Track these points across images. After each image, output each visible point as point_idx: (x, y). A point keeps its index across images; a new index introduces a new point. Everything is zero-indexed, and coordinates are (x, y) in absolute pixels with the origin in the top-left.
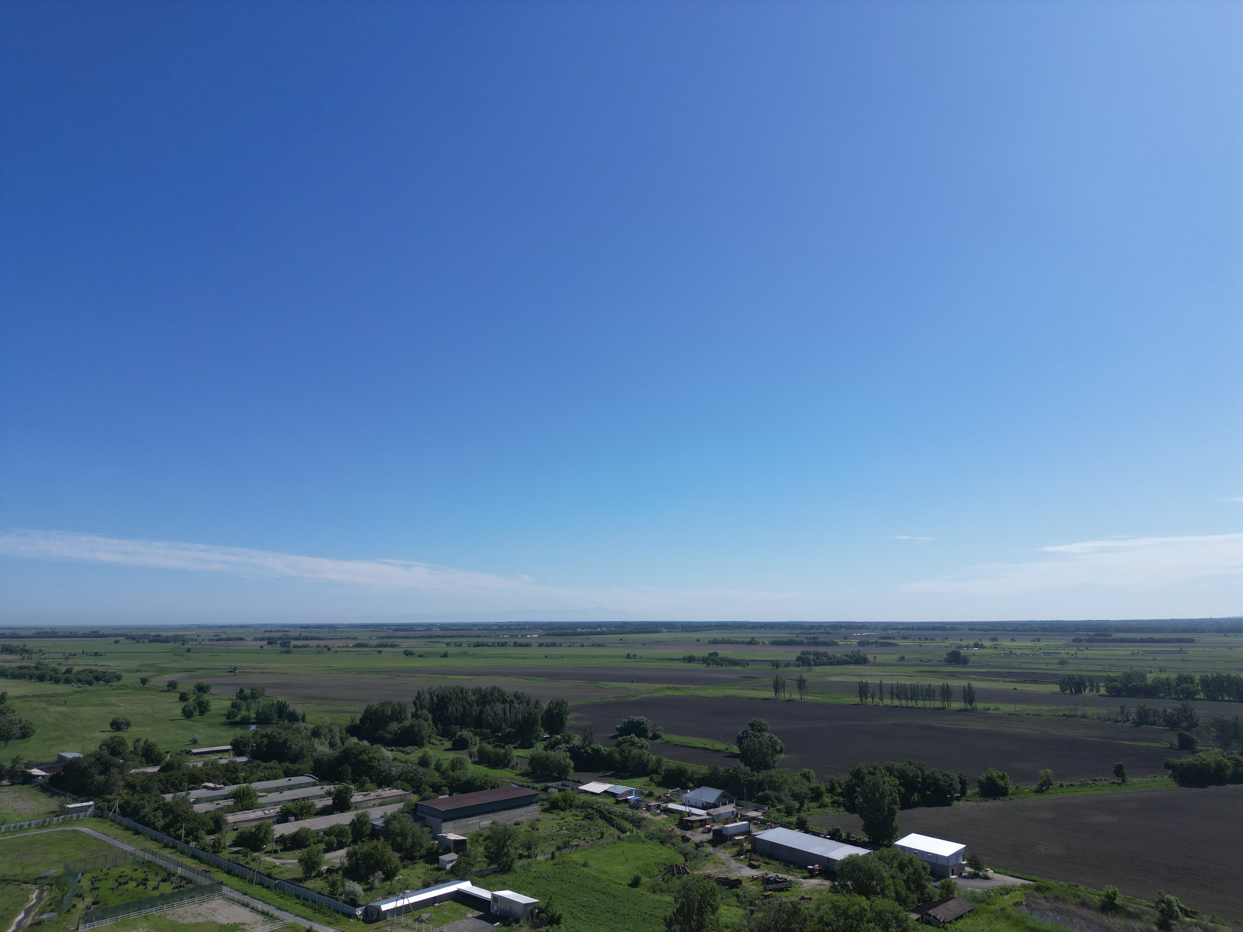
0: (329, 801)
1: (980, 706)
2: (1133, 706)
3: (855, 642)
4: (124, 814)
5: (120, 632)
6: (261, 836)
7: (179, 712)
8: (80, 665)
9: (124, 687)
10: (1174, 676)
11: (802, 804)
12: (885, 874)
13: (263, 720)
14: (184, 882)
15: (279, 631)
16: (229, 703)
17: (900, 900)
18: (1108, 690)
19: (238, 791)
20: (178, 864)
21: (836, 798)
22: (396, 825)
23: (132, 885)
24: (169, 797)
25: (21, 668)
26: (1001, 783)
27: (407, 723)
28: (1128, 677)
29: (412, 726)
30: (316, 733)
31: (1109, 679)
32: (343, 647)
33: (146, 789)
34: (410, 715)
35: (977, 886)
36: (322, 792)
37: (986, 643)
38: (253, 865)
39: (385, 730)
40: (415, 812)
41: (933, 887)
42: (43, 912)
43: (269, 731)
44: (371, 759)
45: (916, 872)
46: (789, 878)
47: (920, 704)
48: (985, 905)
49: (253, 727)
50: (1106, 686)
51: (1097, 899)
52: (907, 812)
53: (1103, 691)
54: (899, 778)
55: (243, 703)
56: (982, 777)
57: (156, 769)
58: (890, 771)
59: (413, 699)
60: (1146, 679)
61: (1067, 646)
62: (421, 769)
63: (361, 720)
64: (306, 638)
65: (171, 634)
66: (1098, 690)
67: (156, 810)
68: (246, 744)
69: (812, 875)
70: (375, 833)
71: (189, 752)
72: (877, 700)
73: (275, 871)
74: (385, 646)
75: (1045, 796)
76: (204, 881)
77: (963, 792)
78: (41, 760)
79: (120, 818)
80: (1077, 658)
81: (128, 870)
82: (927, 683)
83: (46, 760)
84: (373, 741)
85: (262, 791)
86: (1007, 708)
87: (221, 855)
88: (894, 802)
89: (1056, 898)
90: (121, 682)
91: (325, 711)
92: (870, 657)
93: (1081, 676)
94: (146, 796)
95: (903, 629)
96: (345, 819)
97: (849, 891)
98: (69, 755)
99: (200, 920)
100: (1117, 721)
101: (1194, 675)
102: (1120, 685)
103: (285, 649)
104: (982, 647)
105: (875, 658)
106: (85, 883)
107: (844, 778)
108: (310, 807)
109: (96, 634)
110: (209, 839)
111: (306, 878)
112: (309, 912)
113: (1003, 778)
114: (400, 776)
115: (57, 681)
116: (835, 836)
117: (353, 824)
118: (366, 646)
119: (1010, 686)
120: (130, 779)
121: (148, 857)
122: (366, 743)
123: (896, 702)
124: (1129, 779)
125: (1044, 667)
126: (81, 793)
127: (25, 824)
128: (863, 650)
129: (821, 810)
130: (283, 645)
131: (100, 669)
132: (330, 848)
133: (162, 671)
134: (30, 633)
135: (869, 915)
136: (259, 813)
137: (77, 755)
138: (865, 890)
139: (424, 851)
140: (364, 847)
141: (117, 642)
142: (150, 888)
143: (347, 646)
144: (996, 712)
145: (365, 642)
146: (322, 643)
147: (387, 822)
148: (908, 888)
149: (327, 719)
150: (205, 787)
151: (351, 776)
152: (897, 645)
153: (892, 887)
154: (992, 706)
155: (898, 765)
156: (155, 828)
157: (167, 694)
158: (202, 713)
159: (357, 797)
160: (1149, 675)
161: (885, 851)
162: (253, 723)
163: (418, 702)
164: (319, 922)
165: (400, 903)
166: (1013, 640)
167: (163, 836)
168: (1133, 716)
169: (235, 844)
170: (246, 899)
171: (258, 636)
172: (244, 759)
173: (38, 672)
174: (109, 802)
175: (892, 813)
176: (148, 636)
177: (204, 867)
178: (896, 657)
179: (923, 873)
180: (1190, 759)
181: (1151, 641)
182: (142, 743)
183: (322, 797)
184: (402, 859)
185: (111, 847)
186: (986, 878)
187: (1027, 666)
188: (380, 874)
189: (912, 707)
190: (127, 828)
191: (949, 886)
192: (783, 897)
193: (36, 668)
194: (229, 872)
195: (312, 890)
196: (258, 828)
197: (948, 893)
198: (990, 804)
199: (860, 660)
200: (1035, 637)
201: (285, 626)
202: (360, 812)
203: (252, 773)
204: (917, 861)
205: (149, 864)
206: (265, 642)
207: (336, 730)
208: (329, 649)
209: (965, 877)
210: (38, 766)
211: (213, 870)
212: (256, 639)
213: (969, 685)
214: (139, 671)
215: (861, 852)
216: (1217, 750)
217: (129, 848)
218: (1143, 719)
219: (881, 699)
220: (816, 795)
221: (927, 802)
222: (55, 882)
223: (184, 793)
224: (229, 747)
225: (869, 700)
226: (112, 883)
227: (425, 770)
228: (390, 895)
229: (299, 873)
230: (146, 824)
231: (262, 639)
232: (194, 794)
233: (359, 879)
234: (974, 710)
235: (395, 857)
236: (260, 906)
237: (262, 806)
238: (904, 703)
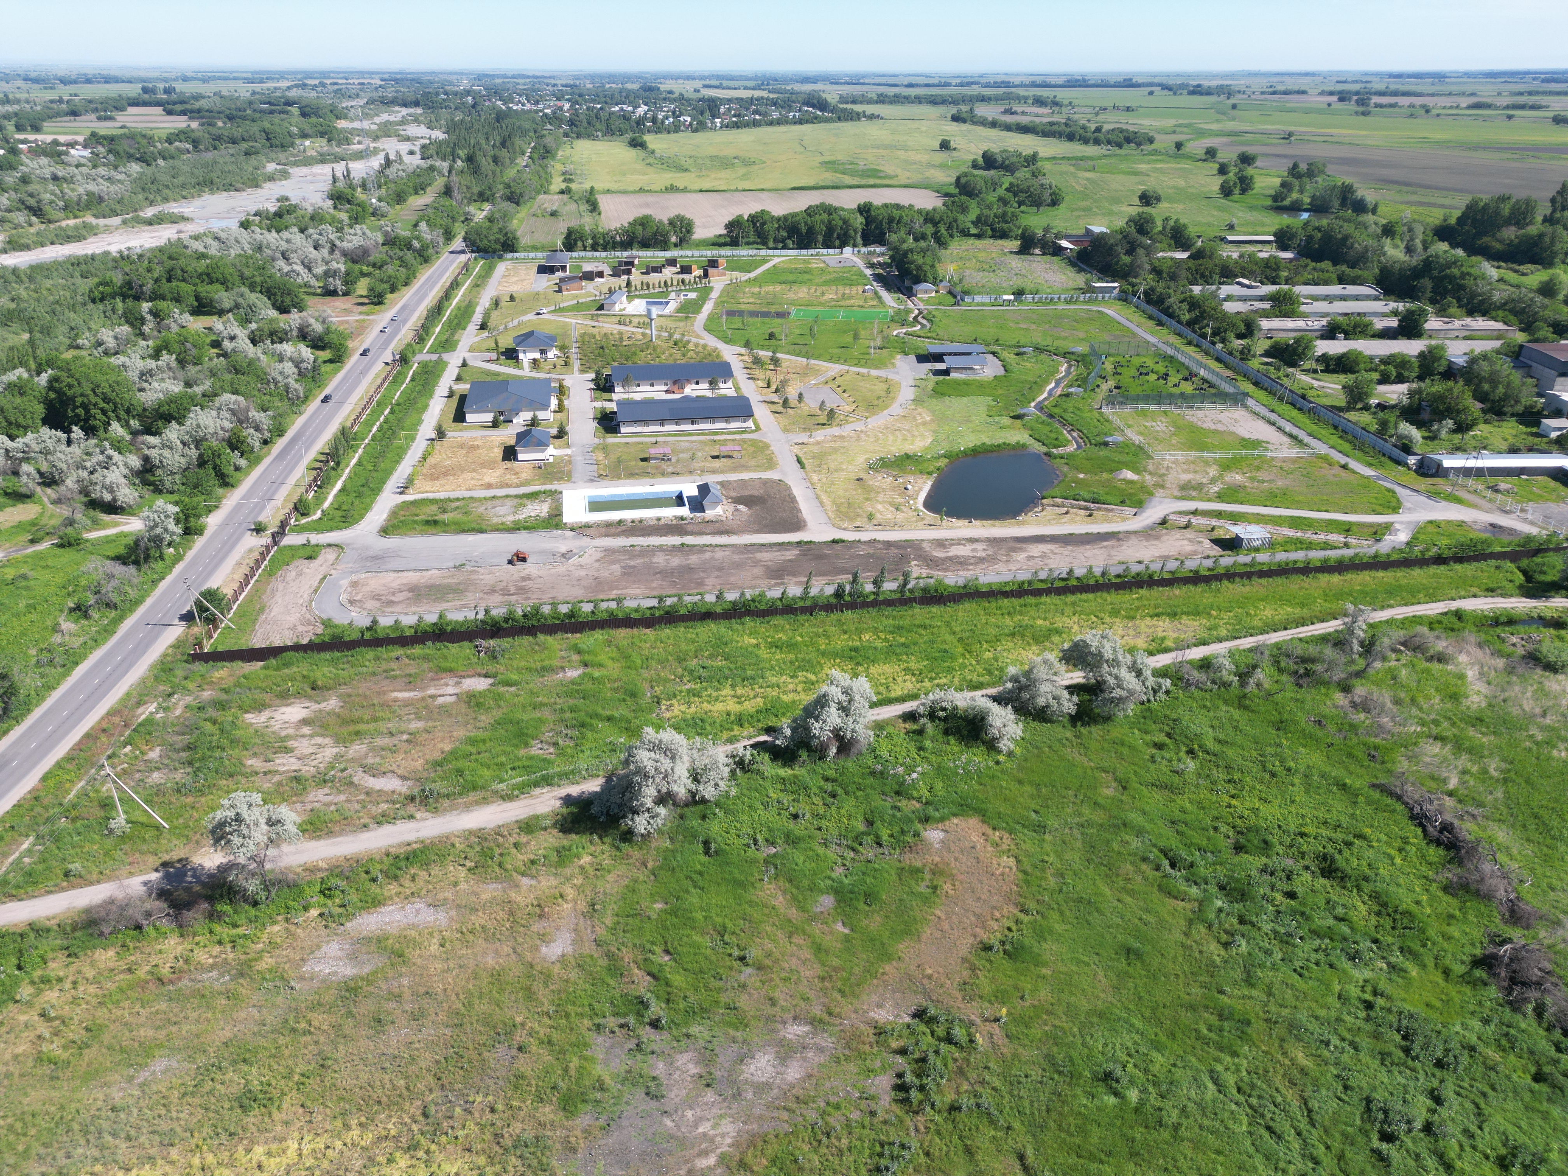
0: (1394, 323)
4: (1149, 302)
5: (1156, 80)
6: (1300, 350)
7: (1216, 187)
8: (1111, 122)
9: (1156, 152)
13: (1319, 207)
14: (1205, 386)
15: (1357, 82)
16: (1277, 181)
19: (1278, 292)
20: (1201, 365)
22: (1485, 366)
23: (1153, 377)
24: (1197, 289)
25: (1052, 124)
27: (1532, 230)
29: (1541, 236)
30: (1388, 231)
32: (1451, 107)
33: (1173, 277)
34: (1539, 219)
36: (1386, 310)
38: (1285, 381)
39: (1494, 236)
40: (1517, 355)
42: (1071, 386)
43: (1324, 222)
44: (1463, 275)
49: (1305, 216)
55: (1296, 183)
57: (1185, 255)
59: (1551, 194)
62: (1539, 299)
63: (1459, 219)
64: (1395, 94)
65: (1214, 83)
67: (1182, 302)
68: (1293, 236)
70: (1450, 373)
71: (1223, 239)
73: (1310, 394)
74: (1522, 107)
76: (1229, 389)
78: (1070, 232)
79: (1144, 305)
81: (1150, 362)
83: (1074, 232)
84: (1472, 251)
85: (1306, 297)
87: (1250, 363)
90: (1153, 146)
91: (1408, 203)
94: (1172, 284)
96: (1411, 348)
98: (1097, 229)
99: (1220, 427)
103: (1361, 109)
106: (1109, 366)
108: (1366, 326)
109: (1128, 83)
110: (1238, 343)
111: (1349, 408)
112: (1347, 447)
114: (1505, 304)
115: (1086, 141)
117: (1422, 355)
118: (1489, 106)
120: (1157, 264)
121: (1170, 351)
122: (1460, 252)
126: (1108, 271)
127: (1056, 296)
130: (1361, 102)
131: (1131, 128)
132: (1385, 380)
133: (1201, 133)
134: (1060, 81)
136: (1300, 324)
137: (1104, 230)
139: (1519, 408)
140: (1434, 387)
141: (1151, 93)
142: (1170, 384)
143: (1457, 107)
145: (1488, 100)
146: (1418, 101)
147: (1473, 361)
149: (1408, 213)
150: (1239, 283)
151: (1429, 295)
156: (1179, 322)
157: (1204, 164)
158: (1243, 191)
159: (1433, 323)
162: (1306, 210)
163: (1559, 199)
164: (1358, 460)
165: (1471, 463)
167: (1187, 331)
169: (1267, 354)
170: (1273, 417)
171: (1327, 88)
172: (1289, 255)
173: (1068, 130)
174: (1133, 286)
176: (1187, 85)
177: (1229, 373)
182: (1171, 223)
183: (1384, 315)
184: (1483, 411)
185: (1134, 335)
188: (1450, 423)
190: (1150, 317)
193: (1066, 125)
194: (1256, 384)
195: (1355, 424)
196: (1297, 341)
201: (1366, 74)
202: (1433, 342)
203: (1297, 273)
205: (1171, 359)
206: (1335, 98)
207: (1419, 230)
208: (1427, 111)
210: (1067, 237)
211: (1239, 378)
212: (1322, 93)
214: (1174, 132)
217: (1152, 339)
222: (1081, 359)
223: (1214, 287)
224: (1272, 238)
226: (1133, 372)
227: (1546, 301)
228: (1458, 449)
229: (1341, 400)
230: (1171, 316)
231: (1331, 93)
232: (1226, 290)
233: (1419, 424)
235: (1476, 407)
236: (1288, 427)
237: (1303, 316)
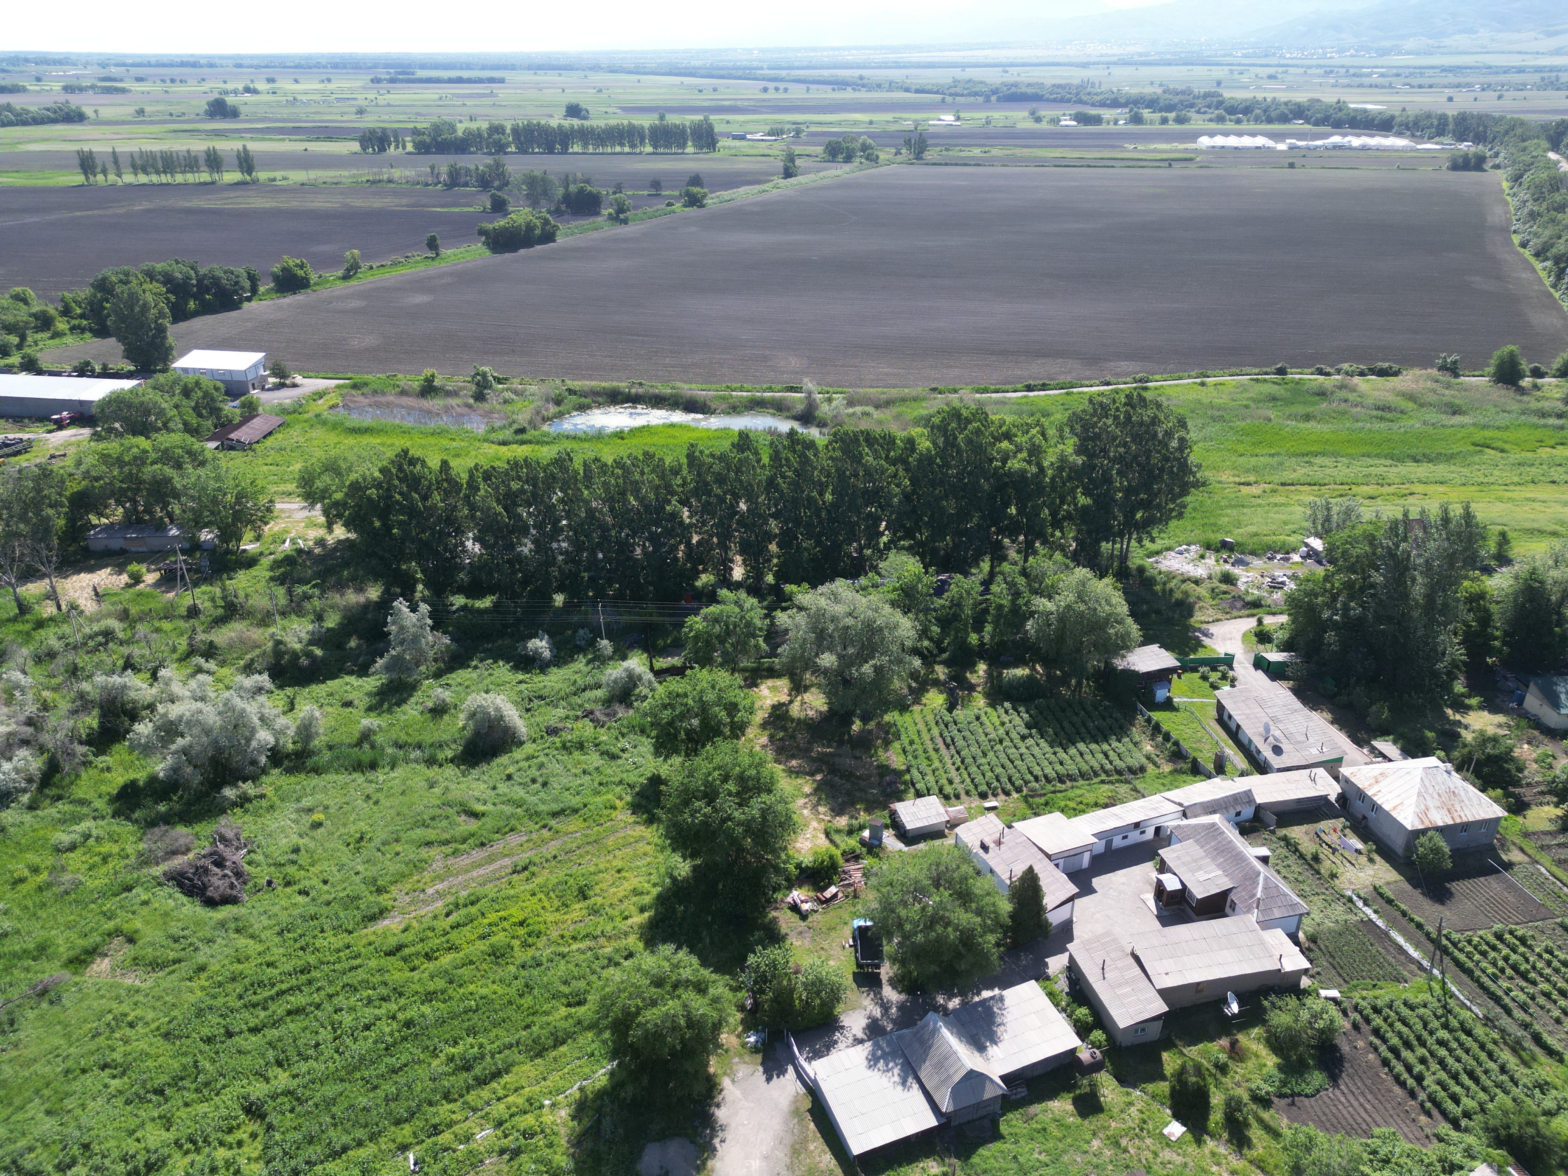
1: (262, 176)
2: (443, 163)
3: (57, 86)
10: (485, 126)
11: (23, 338)
12: (164, 405)
17: (189, 429)
18: (416, 145)
21: (76, 322)
26: (301, 273)
28: (437, 129)
31: (415, 132)
35: (285, 397)
37: (261, 86)
41: (231, 408)
45: (206, 394)
46: (25, 436)
47: (179, 178)
48: (296, 415)
50: (413, 141)
51: (416, 385)
52: (183, 326)
53: (410, 147)
54: (164, 284)
56: (276, 268)
58: (151, 275)
60: (455, 131)
61: (364, 88)
66: (404, 147)
69: (60, 425)
72: (112, 178)
75: (353, 283)
77: (254, 290)
80: (377, 105)
82: (185, 148)
86: (297, 176)
88: (161, 315)
89: (375, 392)
92: (88, 111)
93: (384, 130)
95: (133, 65)
97: (121, 435)
100: (427, 185)
101: (505, 123)
102: (428, 140)
104: (255, 92)
105: (96, 112)
107: (84, 293)
113: (302, 267)
116: (83, 371)
119: (299, 147)
123: (143, 179)
124: (443, 251)
125: (339, 118)
128: (75, 101)
129: (57, 341)
135: (153, 456)
138: (142, 429)
144: (284, 183)
148: (200, 415)
152: (129, 91)
153: (177, 419)
154: (278, 174)
155: (159, 266)
160: (459, 125)
161: (161, 378)
166: (296, 81)
168: (444, 177)
175: (161, 330)
178: (131, 110)
179: (215, 394)
180: (502, 222)
181: (460, 80)
186: (295, 386)
187: (317, 117)
189: (168, 184)
191: (251, 403)
192: (22, 461)
197: (250, 411)
198: (289, 300)
199: (75, 117)
200: (324, 77)
204: (206, 382)
209: (269, 390)
213: (244, 147)
215: (127, 384)
216: (527, 210)
218: (455, 179)
219: (119, 175)
220: (44, 323)
221: (207, 309)
225: (100, 178)
234: (255, 182)
238: (154, 179)
